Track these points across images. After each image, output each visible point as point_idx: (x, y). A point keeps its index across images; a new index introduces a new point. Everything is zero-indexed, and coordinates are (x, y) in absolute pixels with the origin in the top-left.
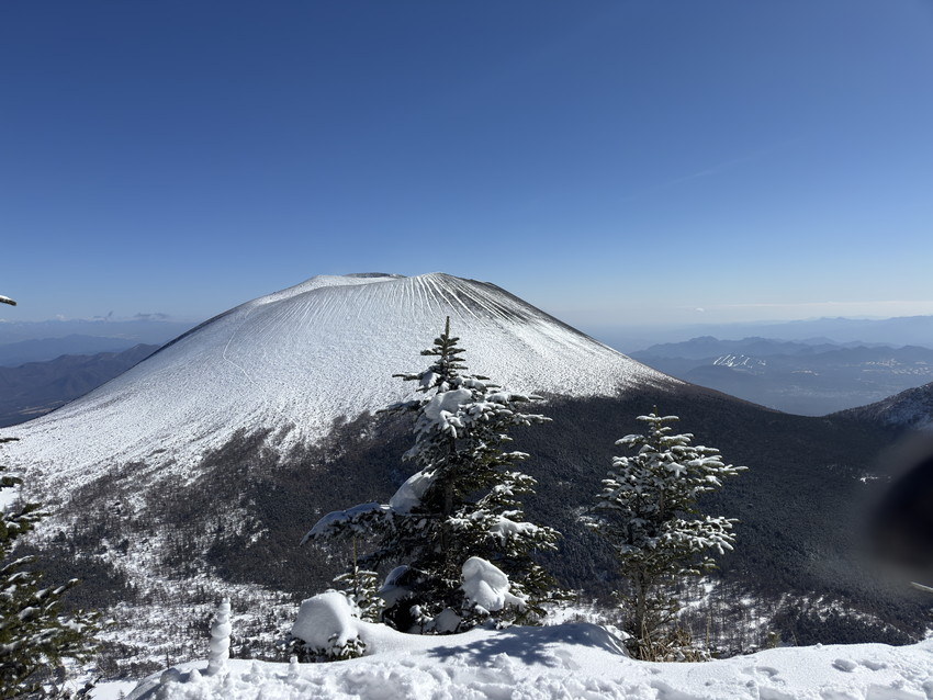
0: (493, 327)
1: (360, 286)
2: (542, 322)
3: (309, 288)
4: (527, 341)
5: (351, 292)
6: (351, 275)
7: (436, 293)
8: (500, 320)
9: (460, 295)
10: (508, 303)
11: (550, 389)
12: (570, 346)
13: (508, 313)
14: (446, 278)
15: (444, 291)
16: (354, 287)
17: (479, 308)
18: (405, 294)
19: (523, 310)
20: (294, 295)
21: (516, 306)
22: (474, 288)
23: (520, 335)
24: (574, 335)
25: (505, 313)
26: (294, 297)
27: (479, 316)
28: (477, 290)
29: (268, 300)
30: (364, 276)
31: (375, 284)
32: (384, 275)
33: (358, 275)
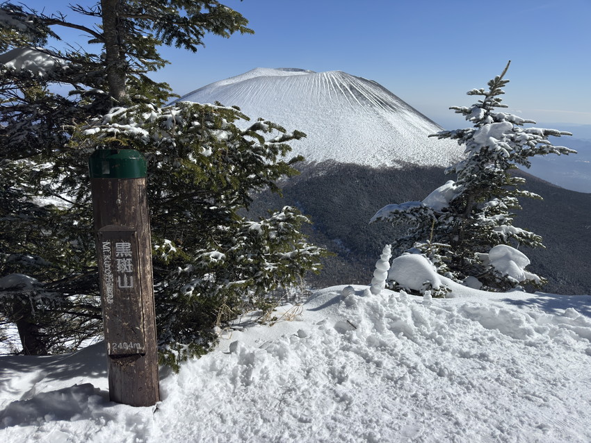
0: (372, 112)
1: (285, 77)
2: (406, 112)
3: (251, 76)
4: (394, 124)
5: (279, 81)
6: (279, 69)
7: (335, 86)
8: (378, 108)
9: (352, 88)
10: (384, 96)
11: (405, 159)
12: (424, 130)
13: (383, 104)
14: (344, 75)
15: (341, 85)
16: (281, 77)
17: (364, 98)
18: (315, 84)
19: (394, 102)
20: (241, 80)
21: (389, 99)
22: (362, 84)
23: (389, 120)
24: (427, 123)
25: (381, 103)
26: (242, 82)
27: (363, 105)
28: (364, 85)
29: (225, 83)
30: (288, 70)
31: (295, 76)
32: (302, 70)
33: (284, 69)
